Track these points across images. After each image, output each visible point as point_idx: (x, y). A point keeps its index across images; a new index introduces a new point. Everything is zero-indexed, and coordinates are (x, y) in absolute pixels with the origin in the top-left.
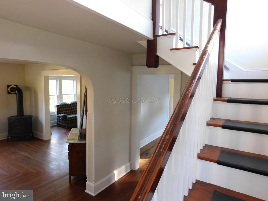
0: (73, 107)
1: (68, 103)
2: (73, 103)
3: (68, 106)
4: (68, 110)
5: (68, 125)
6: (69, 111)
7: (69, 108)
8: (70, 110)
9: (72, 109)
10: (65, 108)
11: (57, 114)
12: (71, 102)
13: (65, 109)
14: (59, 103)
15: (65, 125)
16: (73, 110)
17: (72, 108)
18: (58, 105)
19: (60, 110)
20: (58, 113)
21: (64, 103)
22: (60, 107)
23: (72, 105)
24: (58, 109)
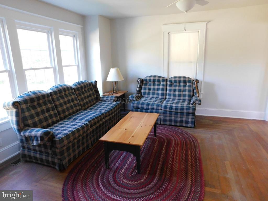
0: (58, 100)
1: (44, 93)
2: (56, 89)
3: (46, 99)
4: (48, 110)
5: (61, 160)
6: (52, 112)
7: (49, 106)
8: (53, 109)
9: (56, 106)
10: (40, 105)
11: (20, 130)
12: (51, 89)
13: (39, 110)
14: (18, 95)
15: (50, 159)
16: (60, 109)
17: (57, 103)
18: (18, 100)
19: (27, 114)
20: (22, 125)
21: (34, 93)
22: (24, 106)
23: (55, 97)
24: (17, 115)
